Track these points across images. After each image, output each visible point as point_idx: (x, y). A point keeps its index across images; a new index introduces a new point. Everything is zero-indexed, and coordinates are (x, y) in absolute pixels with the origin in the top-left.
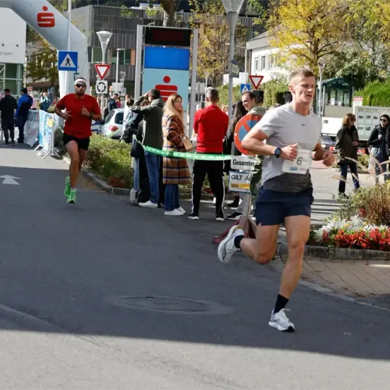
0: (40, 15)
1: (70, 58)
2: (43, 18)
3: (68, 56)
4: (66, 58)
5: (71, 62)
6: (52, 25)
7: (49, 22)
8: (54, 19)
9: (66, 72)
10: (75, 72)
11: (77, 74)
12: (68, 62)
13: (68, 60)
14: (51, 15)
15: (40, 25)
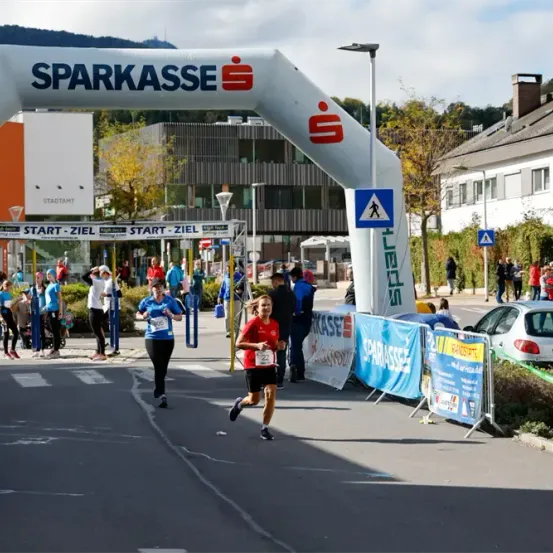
0: (314, 120)
1: (377, 202)
2: (319, 125)
3: (374, 199)
4: (370, 204)
5: (381, 210)
6: (339, 138)
7: (333, 134)
8: (340, 127)
9: (372, 230)
10: (384, 230)
11: (389, 233)
12: (375, 211)
13: (374, 206)
14: (335, 118)
15: (315, 140)
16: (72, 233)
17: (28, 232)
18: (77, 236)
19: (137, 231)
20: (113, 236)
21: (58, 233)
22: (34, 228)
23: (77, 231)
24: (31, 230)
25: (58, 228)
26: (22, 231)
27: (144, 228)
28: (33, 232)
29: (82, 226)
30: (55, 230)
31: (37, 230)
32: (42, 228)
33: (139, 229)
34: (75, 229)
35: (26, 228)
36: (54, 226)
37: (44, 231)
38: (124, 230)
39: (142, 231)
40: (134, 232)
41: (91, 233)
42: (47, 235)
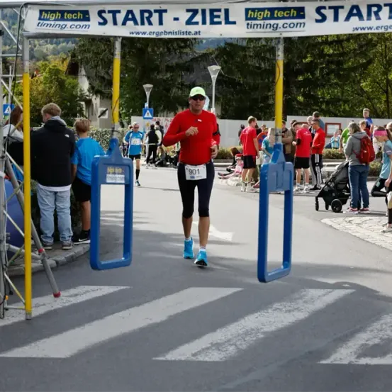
16: (189, 22)
17: (105, 22)
18: (200, 27)
19: (329, 14)
20: (275, 28)
21: (161, 23)
22: (114, 13)
23: (198, 18)
24: (109, 17)
25: (161, 12)
26: (94, 19)
27: (347, 8)
28: (115, 23)
29: (208, 7)
30: (156, 16)
31: (120, 17)
32: (130, 12)
33: (336, 9)
34: (195, 12)
35: (100, 13)
36: (152, 8)
37: (134, 19)
38: (300, 13)
39: (343, 14)
40: (324, 18)
41: (227, 22)
42: (140, 28)
